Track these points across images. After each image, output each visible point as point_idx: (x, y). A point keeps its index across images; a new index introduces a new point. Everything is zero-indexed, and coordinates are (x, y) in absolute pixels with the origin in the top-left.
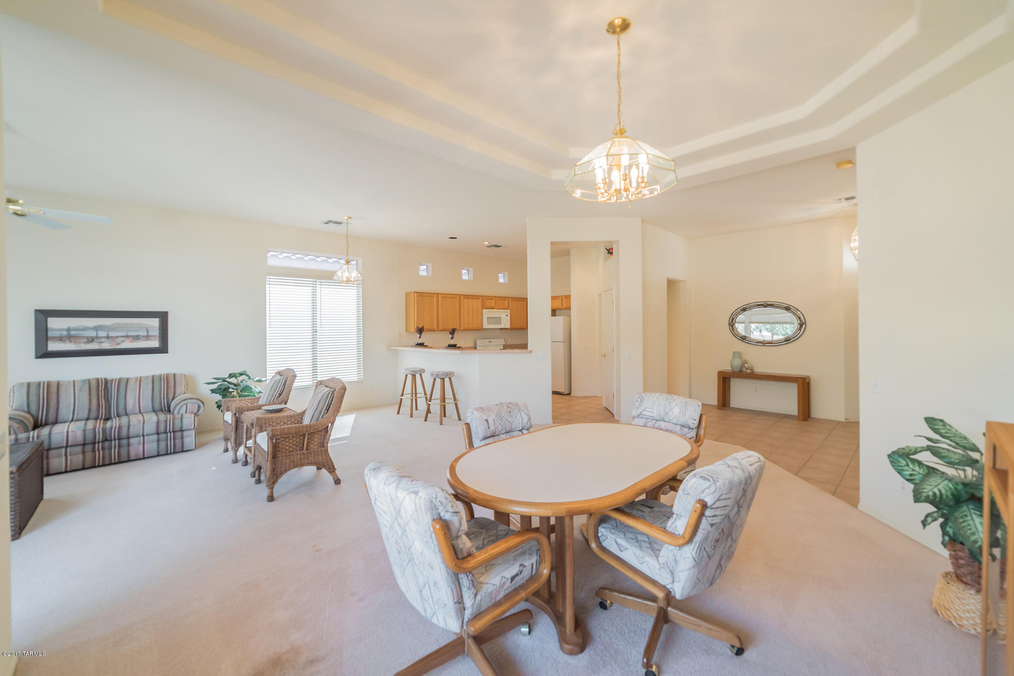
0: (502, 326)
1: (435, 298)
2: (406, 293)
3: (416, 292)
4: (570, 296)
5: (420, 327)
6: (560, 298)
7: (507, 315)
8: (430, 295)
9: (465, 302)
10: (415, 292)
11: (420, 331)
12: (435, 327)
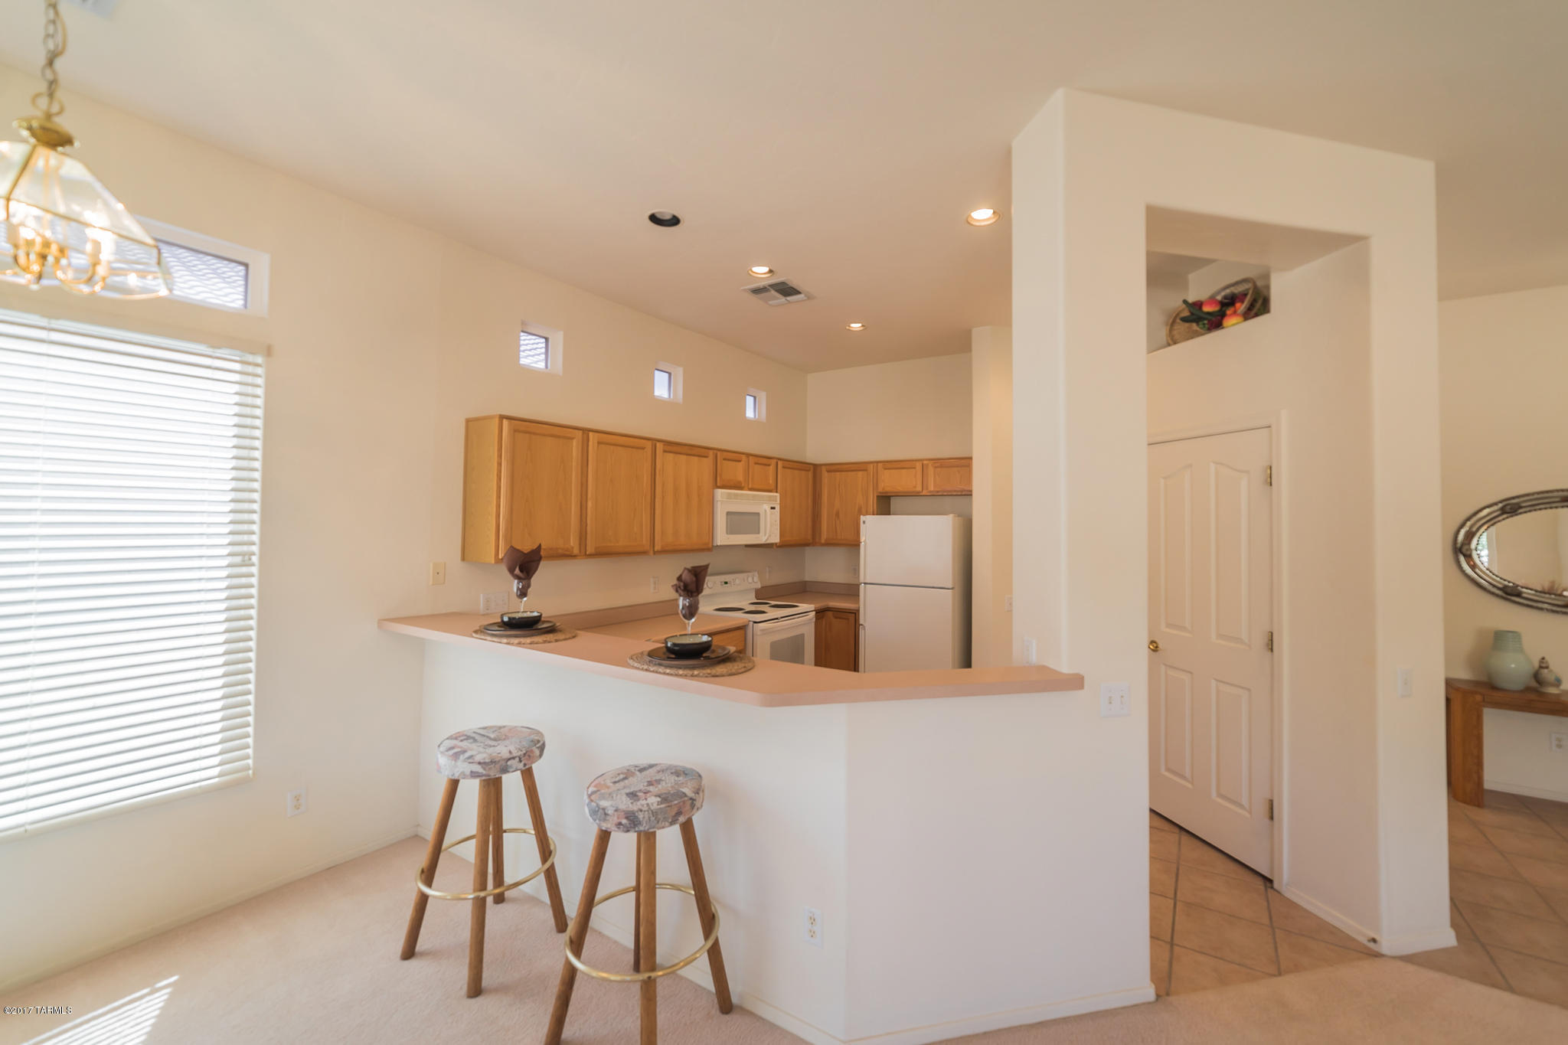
0: (762, 539)
1: (575, 442)
2: (468, 421)
3: (509, 418)
4: (971, 458)
5: (527, 547)
6: (919, 466)
7: (773, 508)
8: (560, 432)
9: (668, 462)
10: (502, 417)
11: (524, 565)
12: (573, 543)
